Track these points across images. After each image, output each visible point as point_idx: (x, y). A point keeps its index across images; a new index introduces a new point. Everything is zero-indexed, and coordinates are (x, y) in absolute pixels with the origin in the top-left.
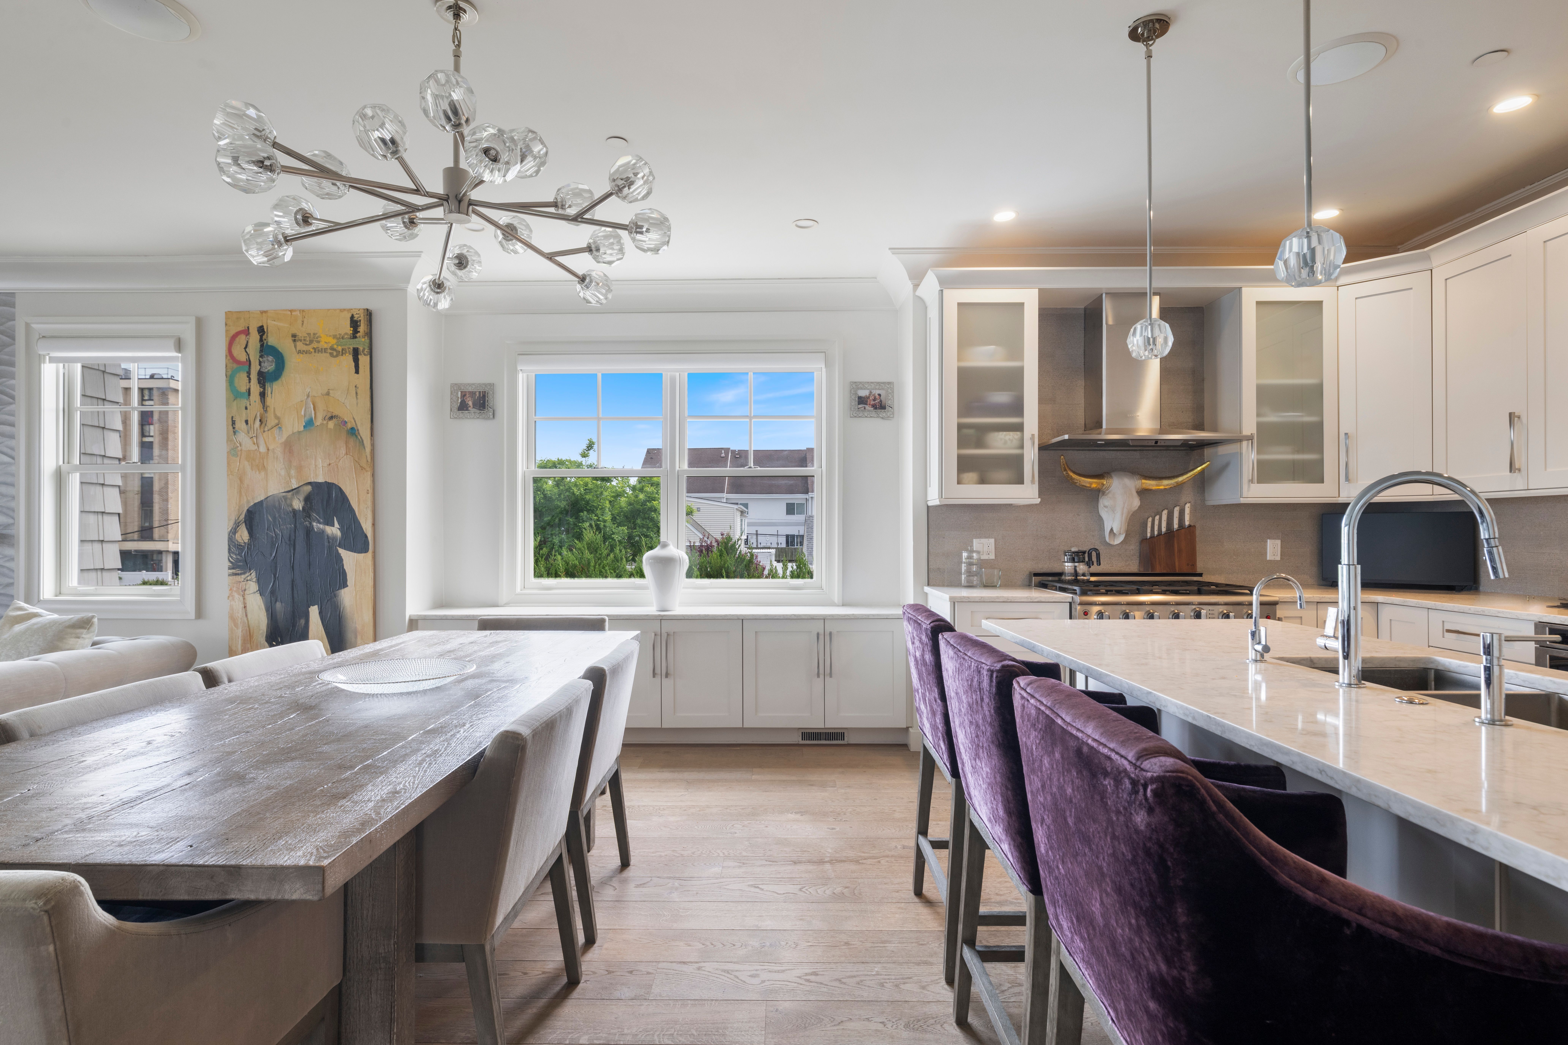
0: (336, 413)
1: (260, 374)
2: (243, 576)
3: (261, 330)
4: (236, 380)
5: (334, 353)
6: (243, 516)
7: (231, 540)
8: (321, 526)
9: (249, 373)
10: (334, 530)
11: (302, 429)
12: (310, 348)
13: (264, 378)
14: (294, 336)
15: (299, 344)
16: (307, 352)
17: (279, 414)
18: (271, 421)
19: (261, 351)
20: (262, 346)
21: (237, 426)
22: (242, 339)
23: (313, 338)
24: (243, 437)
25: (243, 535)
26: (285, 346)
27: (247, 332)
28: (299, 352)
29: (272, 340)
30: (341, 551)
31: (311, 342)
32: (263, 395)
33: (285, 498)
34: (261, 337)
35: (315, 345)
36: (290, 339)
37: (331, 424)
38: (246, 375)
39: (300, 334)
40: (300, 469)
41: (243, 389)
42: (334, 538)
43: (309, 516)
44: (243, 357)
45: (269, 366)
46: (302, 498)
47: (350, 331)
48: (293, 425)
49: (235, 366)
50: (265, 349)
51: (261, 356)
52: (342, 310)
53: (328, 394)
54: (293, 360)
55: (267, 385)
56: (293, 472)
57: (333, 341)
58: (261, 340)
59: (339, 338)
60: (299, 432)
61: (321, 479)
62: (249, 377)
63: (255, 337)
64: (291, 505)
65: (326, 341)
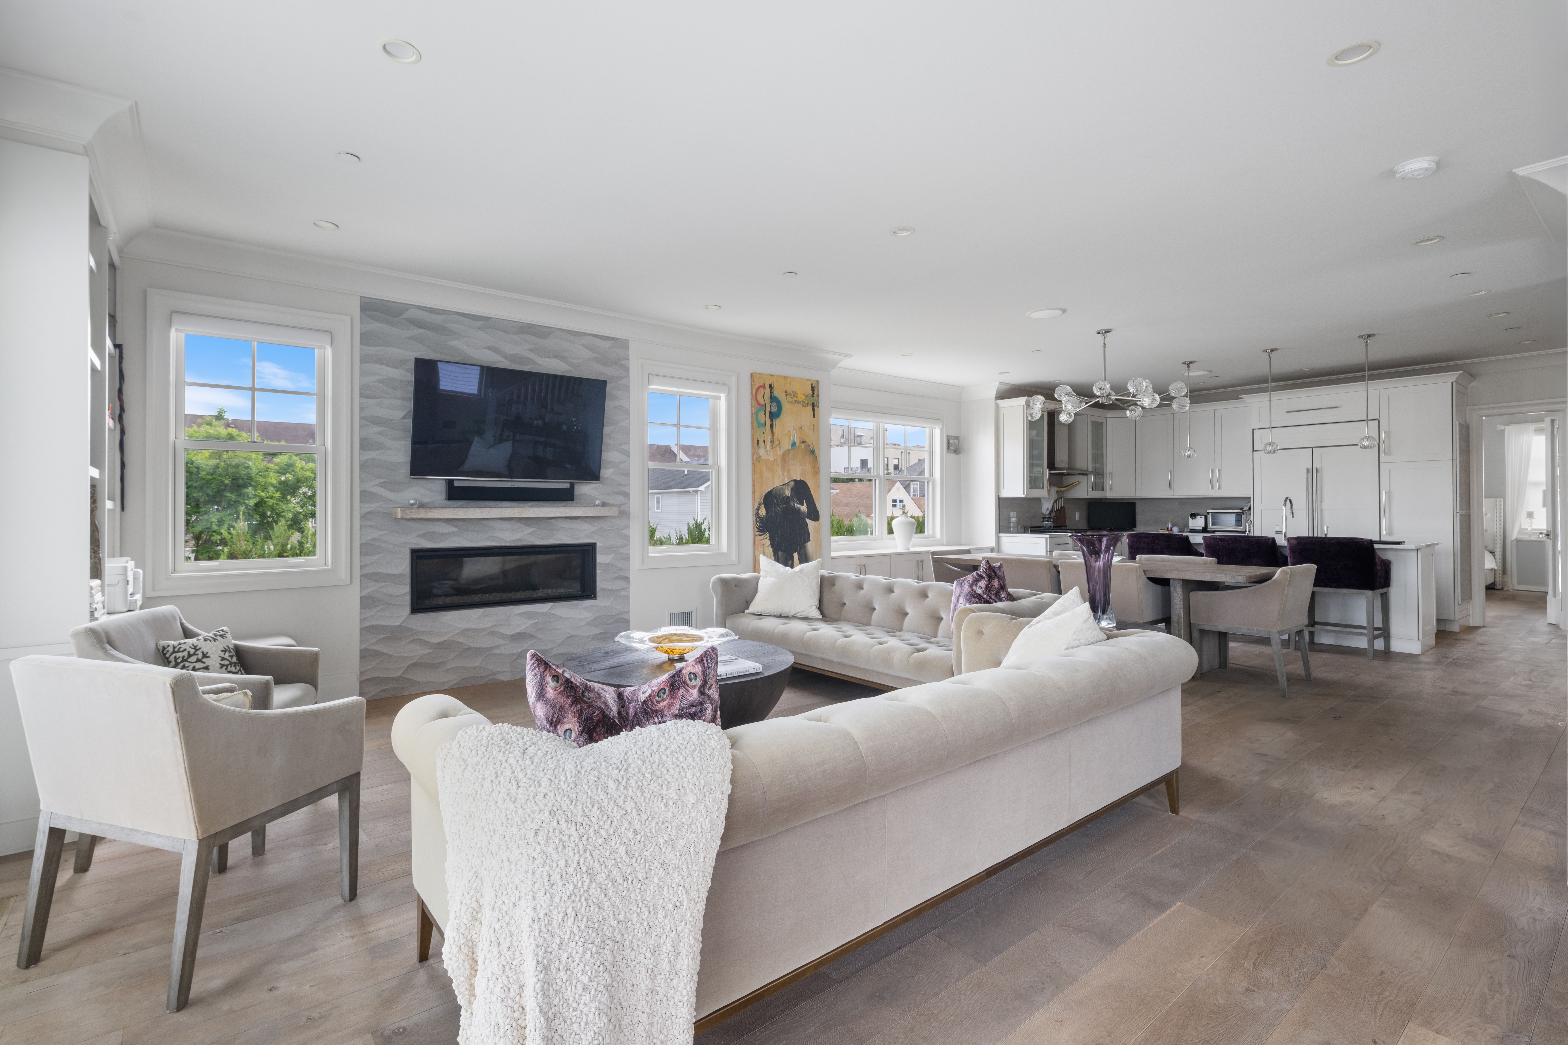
0: (805, 440)
1: (770, 413)
2: (763, 536)
3: (770, 386)
4: (759, 416)
5: (805, 405)
6: (762, 499)
7: (757, 514)
8: (798, 506)
9: (765, 412)
10: (804, 508)
11: (790, 448)
12: (793, 400)
13: (772, 416)
14: (786, 392)
15: (788, 397)
16: (792, 402)
17: (779, 438)
18: (776, 443)
19: (771, 399)
20: (771, 396)
21: (759, 444)
22: (762, 390)
23: (795, 395)
24: (762, 452)
25: (763, 512)
26: (782, 397)
27: (764, 386)
28: (788, 402)
29: (776, 393)
30: (807, 520)
31: (794, 396)
32: (771, 426)
33: (782, 488)
34: (771, 390)
35: (795, 399)
36: (784, 394)
37: (803, 446)
38: (763, 413)
39: (789, 391)
40: (789, 471)
41: (762, 422)
42: (804, 513)
43: (793, 500)
44: (762, 402)
45: (775, 409)
46: (790, 489)
47: (811, 392)
48: (786, 446)
49: (758, 406)
50: (774, 399)
51: (771, 402)
52: (807, 380)
53: (801, 428)
54: (786, 406)
55: (774, 420)
56: (785, 473)
57: (804, 398)
58: (771, 393)
59: (806, 396)
60: (789, 450)
61: (798, 479)
62: (765, 414)
63: (768, 390)
64: (784, 493)
65: (801, 397)
